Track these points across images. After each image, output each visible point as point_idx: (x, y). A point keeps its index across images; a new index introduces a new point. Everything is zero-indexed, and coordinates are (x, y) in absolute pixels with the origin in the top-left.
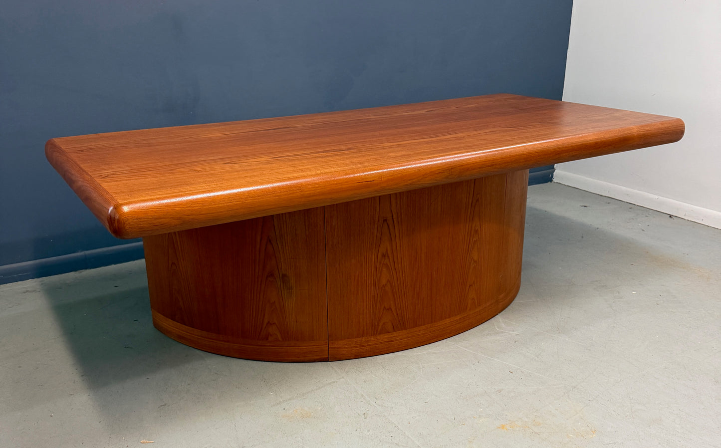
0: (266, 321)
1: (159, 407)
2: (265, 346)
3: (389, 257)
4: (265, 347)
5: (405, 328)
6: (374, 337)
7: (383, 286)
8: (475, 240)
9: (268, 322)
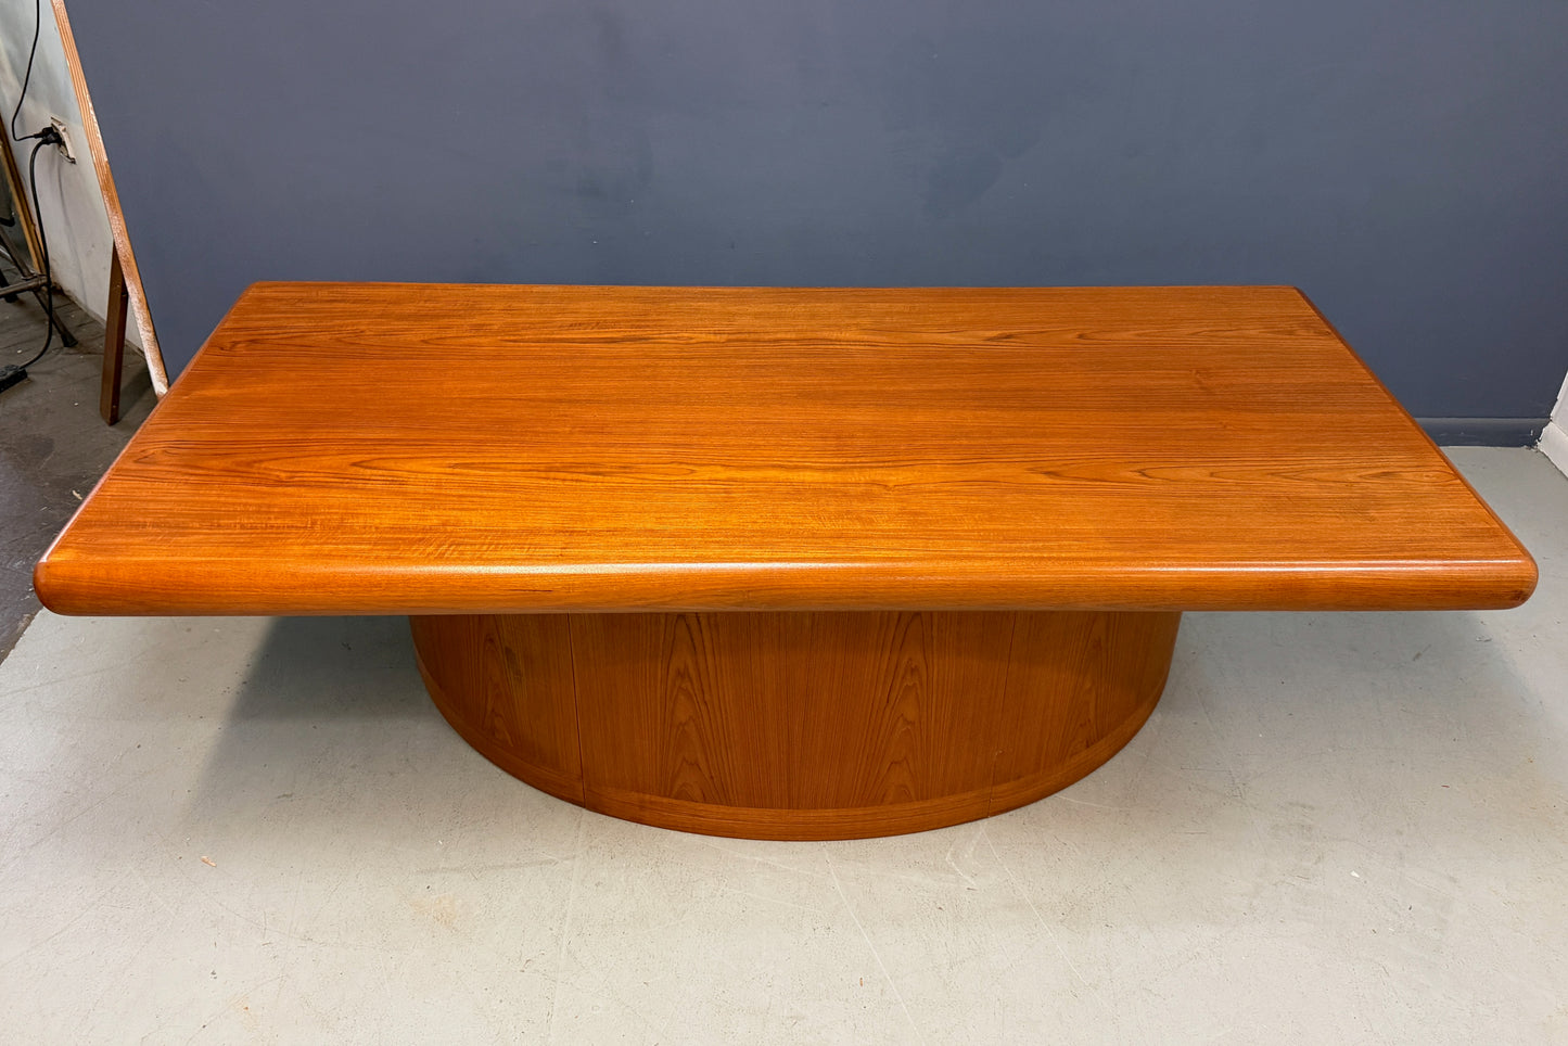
0: (490, 707)
3: (691, 679)
5: (729, 803)
6: (665, 800)
7: (680, 724)
8: (910, 684)
9: (493, 710)
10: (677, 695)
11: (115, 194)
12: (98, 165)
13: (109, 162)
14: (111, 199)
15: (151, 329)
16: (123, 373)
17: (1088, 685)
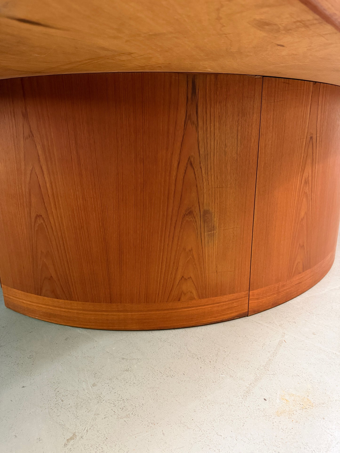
0: (179, 276)
1: (65, 445)
2: (176, 309)
3: (309, 183)
4: (175, 311)
7: (301, 219)
9: (182, 277)
10: (303, 198)
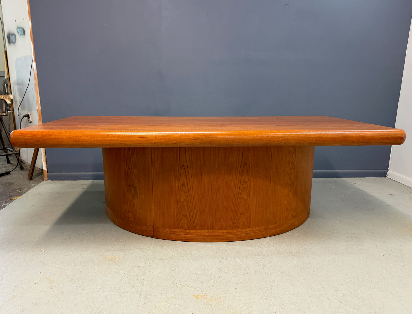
3: (185, 186)
5: (195, 229)
6: (177, 230)
7: (182, 202)
8: (245, 187)
9: (129, 210)
10: (181, 192)
11: (41, 117)
12: (38, 110)
13: (41, 109)
14: (40, 118)
15: (44, 152)
16: (34, 171)
17: (291, 196)
